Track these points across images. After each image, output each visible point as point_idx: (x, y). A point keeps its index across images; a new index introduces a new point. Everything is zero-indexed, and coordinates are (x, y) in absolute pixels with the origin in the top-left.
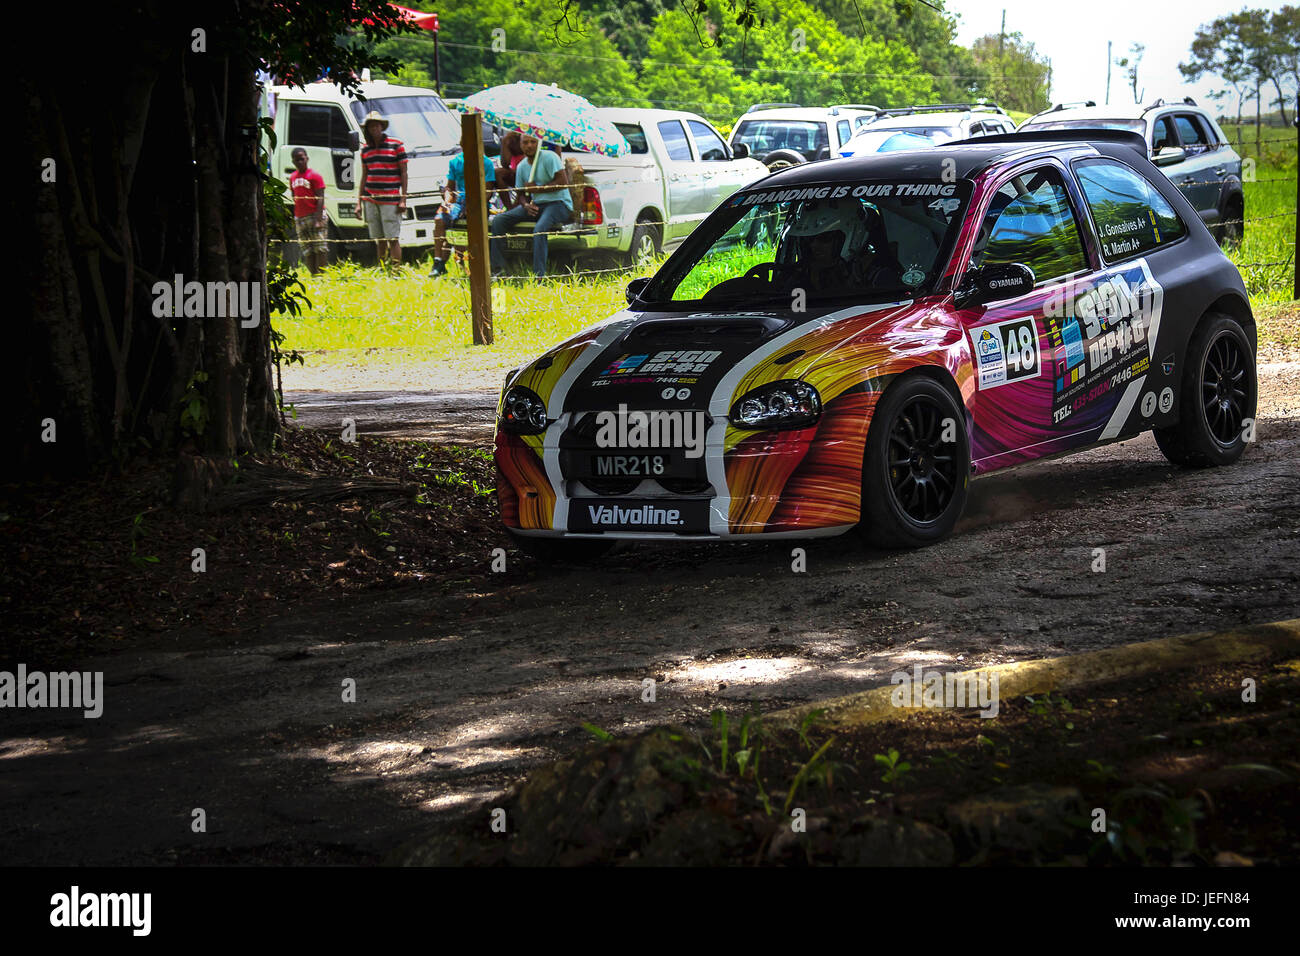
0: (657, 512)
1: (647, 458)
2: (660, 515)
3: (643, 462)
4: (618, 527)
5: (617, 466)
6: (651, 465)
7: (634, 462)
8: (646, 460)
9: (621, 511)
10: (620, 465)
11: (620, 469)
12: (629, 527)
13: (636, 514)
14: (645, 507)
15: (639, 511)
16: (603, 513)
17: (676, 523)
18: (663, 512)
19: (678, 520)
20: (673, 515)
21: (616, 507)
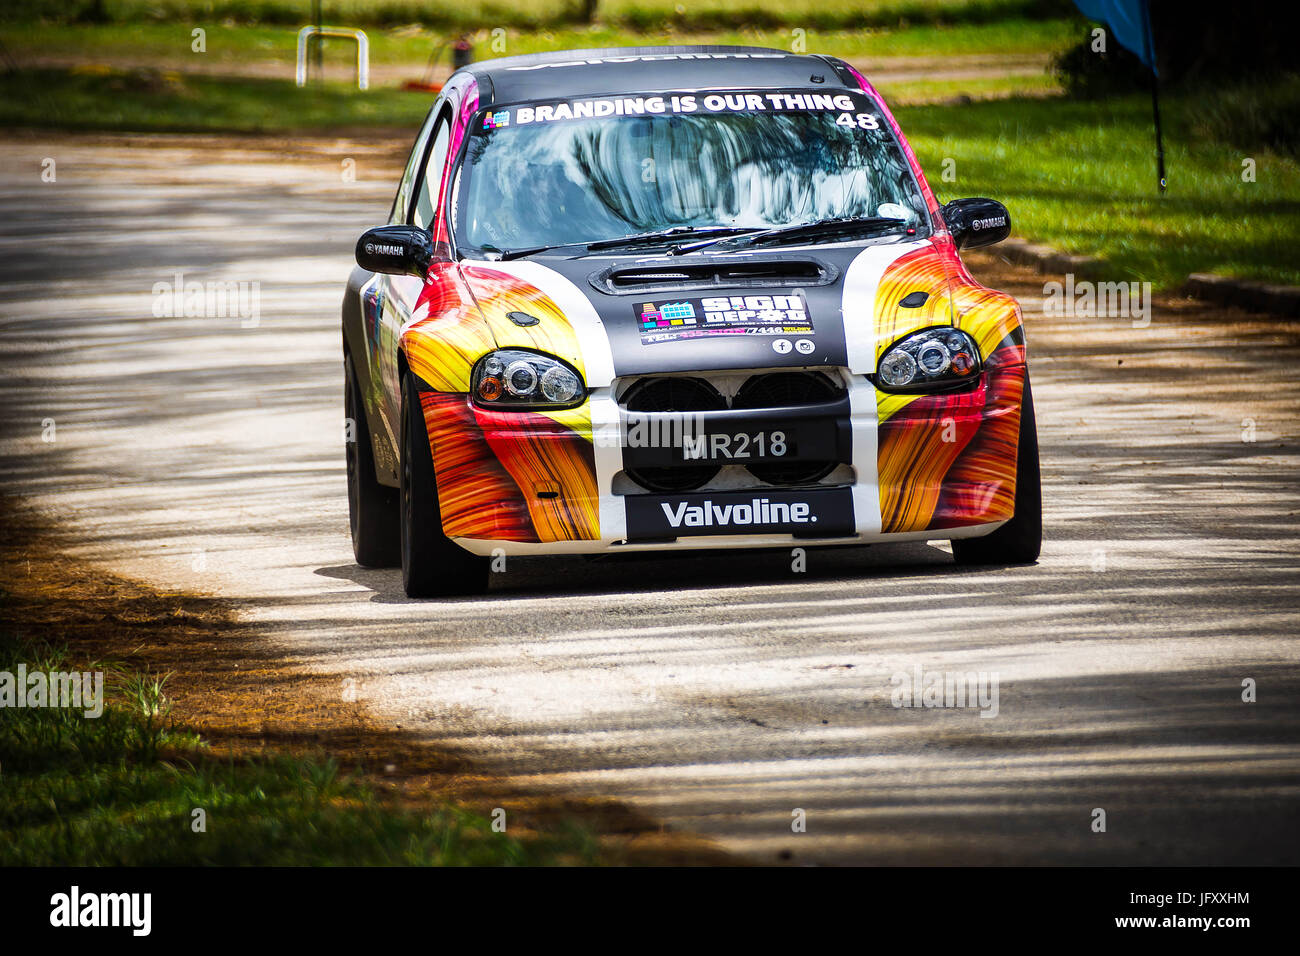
0: (775, 507)
1: (762, 434)
2: (780, 510)
3: (755, 440)
4: (715, 529)
5: (714, 447)
6: (768, 444)
7: (742, 440)
8: (760, 438)
9: (717, 509)
10: (720, 446)
11: (719, 451)
12: (732, 529)
13: (742, 512)
14: (756, 502)
15: (747, 508)
16: (686, 512)
17: (806, 520)
18: (784, 507)
19: (809, 516)
20: (800, 510)
21: (708, 504)
